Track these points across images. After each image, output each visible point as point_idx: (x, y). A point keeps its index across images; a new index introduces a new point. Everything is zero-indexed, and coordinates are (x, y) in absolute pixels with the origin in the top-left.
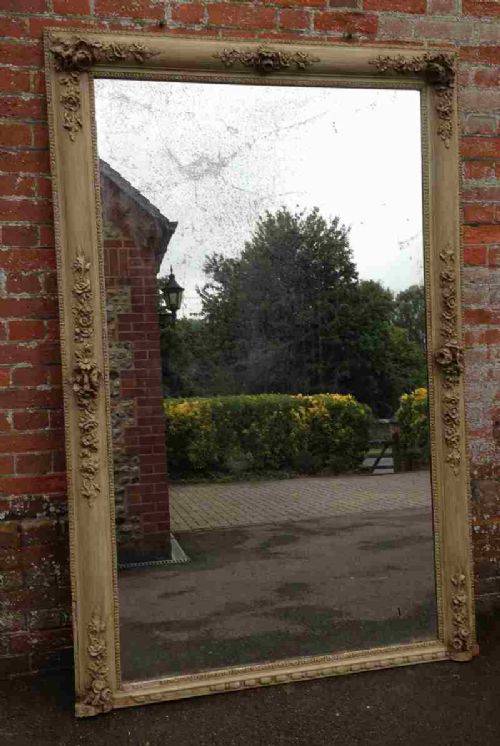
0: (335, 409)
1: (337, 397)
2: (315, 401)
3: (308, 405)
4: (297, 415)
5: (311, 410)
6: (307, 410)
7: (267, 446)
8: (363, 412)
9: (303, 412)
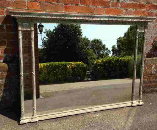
0: (78, 65)
1: (79, 62)
2: (73, 63)
3: (71, 64)
4: (69, 67)
5: (72, 65)
6: (71, 65)
7: (60, 75)
8: (85, 66)
9: (70, 66)
